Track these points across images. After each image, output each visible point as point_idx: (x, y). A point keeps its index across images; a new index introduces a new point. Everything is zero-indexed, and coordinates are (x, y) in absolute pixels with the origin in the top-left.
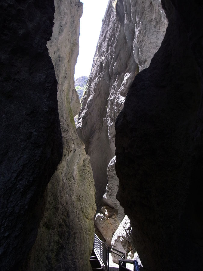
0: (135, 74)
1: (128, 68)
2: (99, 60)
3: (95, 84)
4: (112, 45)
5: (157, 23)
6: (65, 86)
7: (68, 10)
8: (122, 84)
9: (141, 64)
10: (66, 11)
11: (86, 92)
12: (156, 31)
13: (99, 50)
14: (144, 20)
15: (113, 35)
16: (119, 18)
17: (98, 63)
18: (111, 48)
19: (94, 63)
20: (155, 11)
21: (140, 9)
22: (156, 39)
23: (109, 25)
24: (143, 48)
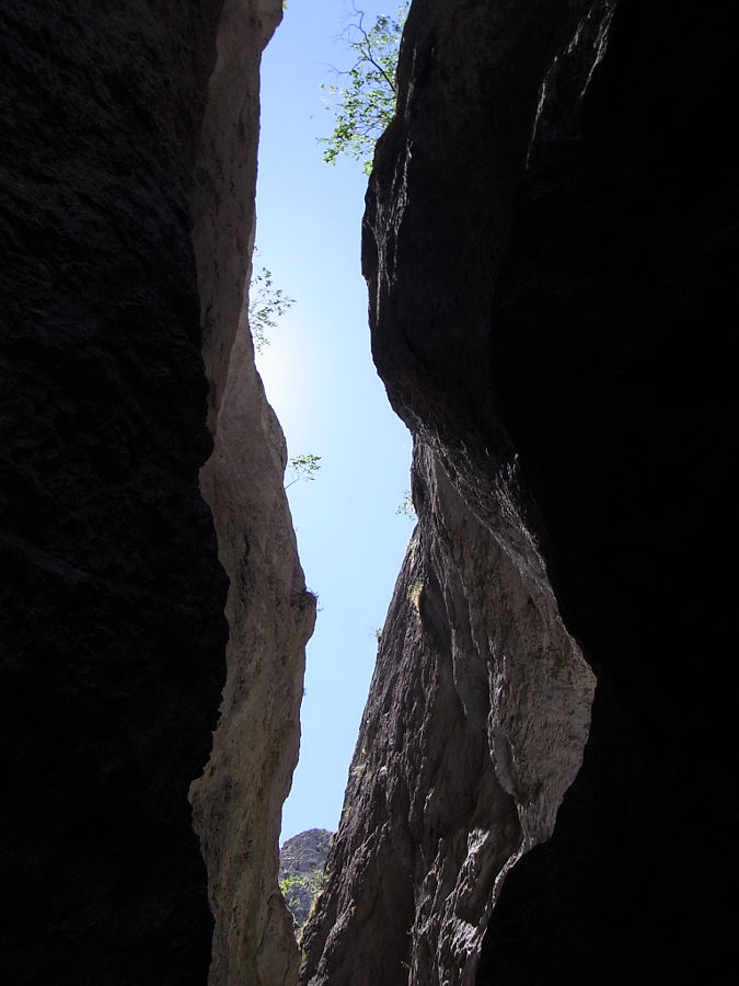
0: (507, 833)
1: (477, 813)
2: (369, 776)
3: (359, 867)
4: (413, 727)
5: (559, 662)
6: (243, 892)
7: (269, 629)
8: (461, 872)
9: (523, 799)
10: (262, 631)
11: (321, 900)
12: (558, 688)
13: (368, 742)
14: (515, 650)
15: (415, 693)
16: (432, 639)
17: (368, 789)
18: (412, 736)
19: (353, 785)
20: (546, 626)
21: (497, 616)
22: (565, 714)
23: (399, 658)
24: (524, 742)
